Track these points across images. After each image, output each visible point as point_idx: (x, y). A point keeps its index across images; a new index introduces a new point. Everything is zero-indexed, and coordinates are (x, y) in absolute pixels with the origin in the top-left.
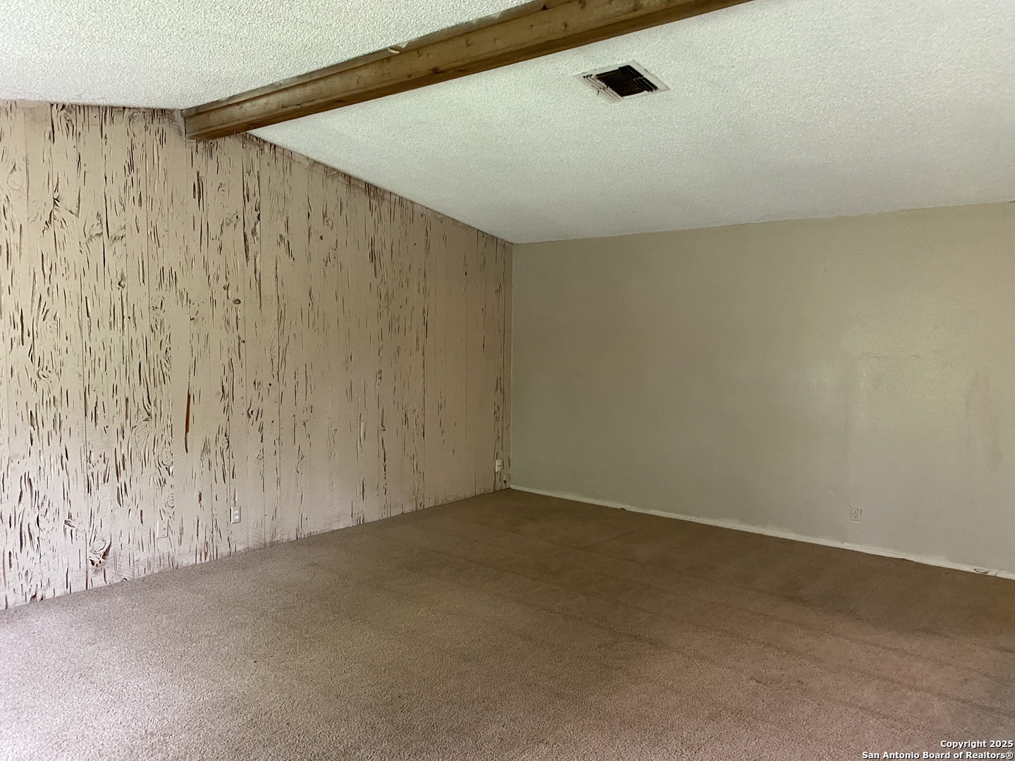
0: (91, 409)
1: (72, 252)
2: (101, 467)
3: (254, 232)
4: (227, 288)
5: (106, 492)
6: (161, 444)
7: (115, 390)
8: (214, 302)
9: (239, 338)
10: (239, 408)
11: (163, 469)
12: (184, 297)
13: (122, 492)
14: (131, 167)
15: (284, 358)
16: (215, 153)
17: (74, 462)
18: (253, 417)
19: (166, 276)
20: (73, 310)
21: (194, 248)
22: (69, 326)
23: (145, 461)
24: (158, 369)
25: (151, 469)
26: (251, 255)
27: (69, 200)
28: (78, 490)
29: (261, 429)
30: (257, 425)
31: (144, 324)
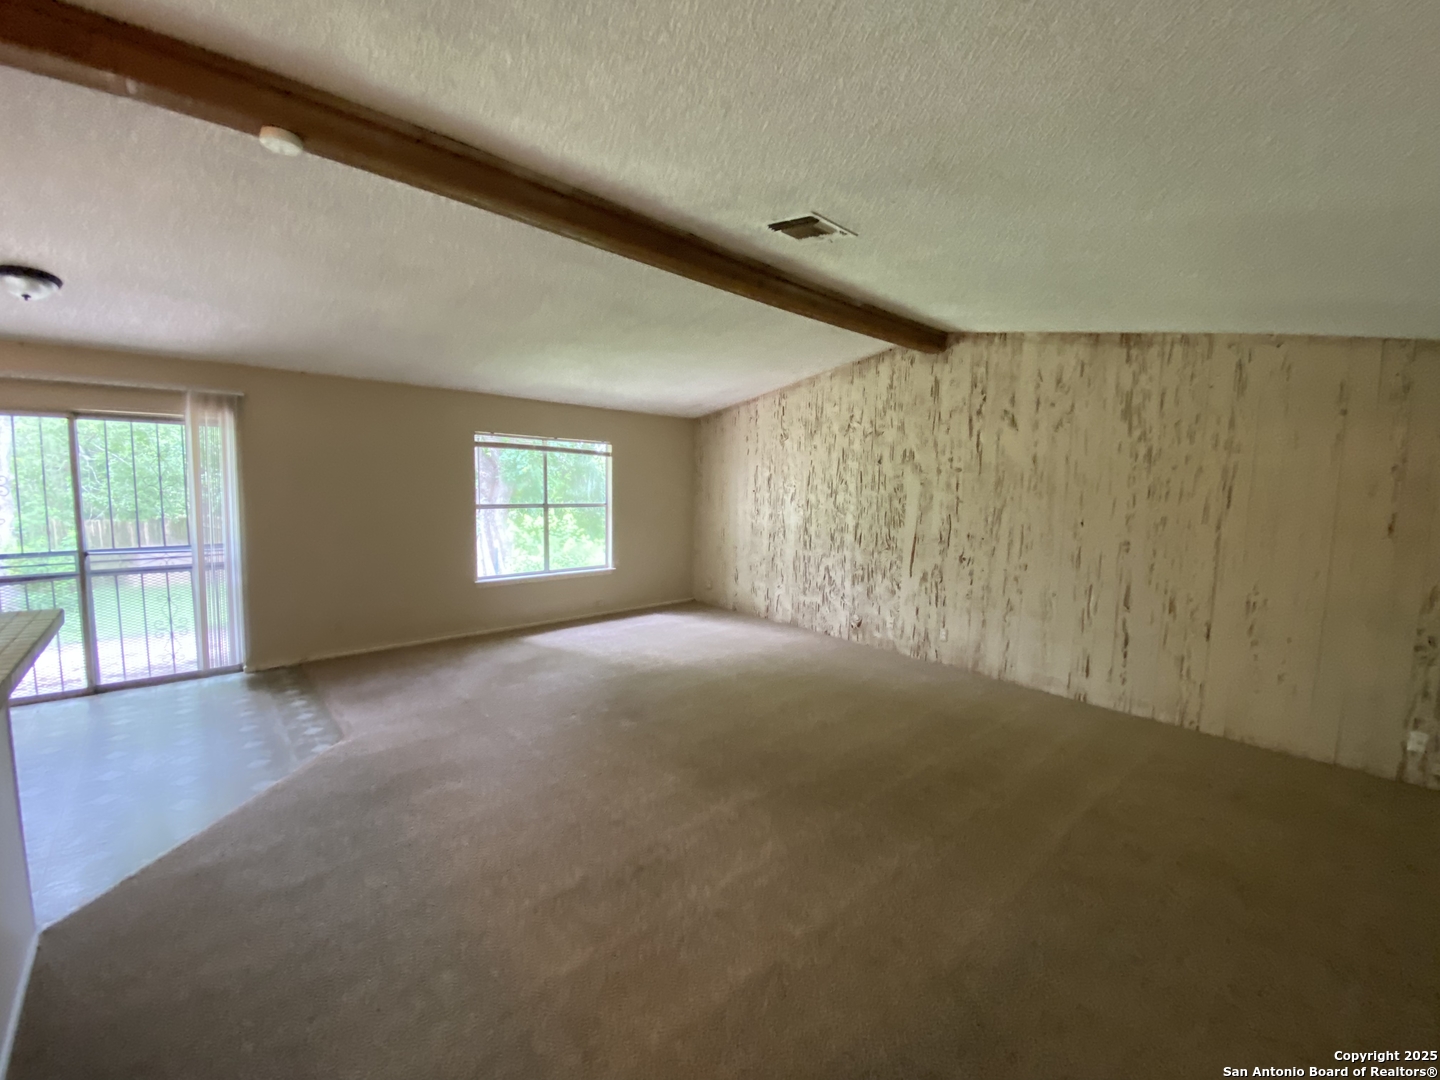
0: (858, 536)
1: (857, 446)
2: (860, 572)
3: (979, 412)
4: (951, 460)
5: (860, 588)
6: (895, 568)
7: (871, 527)
8: (939, 471)
9: (958, 498)
10: (953, 554)
11: (894, 583)
12: (918, 469)
13: (870, 591)
14: (891, 386)
15: (999, 519)
16: (950, 357)
17: (848, 565)
18: (965, 563)
19: (908, 454)
20: (853, 480)
21: (928, 433)
22: (852, 487)
23: (884, 575)
24: (897, 518)
25: (887, 582)
26: (975, 433)
27: (857, 417)
28: (848, 584)
29: (971, 574)
30: (967, 569)
31: (890, 488)
